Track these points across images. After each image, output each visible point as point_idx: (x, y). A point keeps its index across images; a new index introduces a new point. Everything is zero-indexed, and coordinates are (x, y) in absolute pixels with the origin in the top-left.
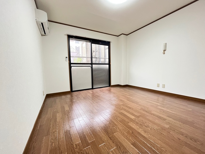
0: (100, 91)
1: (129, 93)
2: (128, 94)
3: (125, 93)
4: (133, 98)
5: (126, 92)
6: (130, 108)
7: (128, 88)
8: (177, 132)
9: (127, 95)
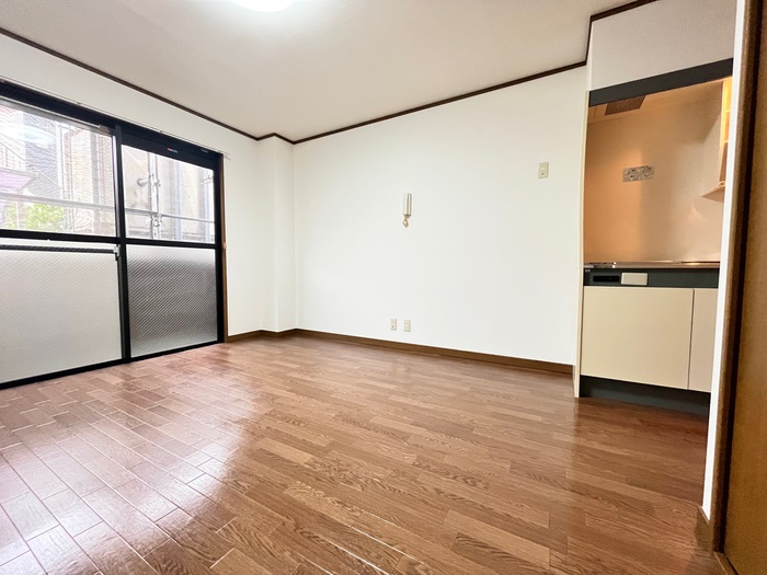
0: (171, 366)
1: (299, 360)
2: (295, 366)
3: (287, 361)
4: (312, 380)
5: (290, 359)
6: (297, 422)
7: (298, 340)
8: (435, 471)
9: (292, 370)
